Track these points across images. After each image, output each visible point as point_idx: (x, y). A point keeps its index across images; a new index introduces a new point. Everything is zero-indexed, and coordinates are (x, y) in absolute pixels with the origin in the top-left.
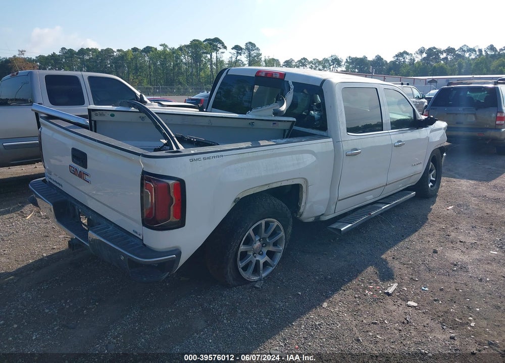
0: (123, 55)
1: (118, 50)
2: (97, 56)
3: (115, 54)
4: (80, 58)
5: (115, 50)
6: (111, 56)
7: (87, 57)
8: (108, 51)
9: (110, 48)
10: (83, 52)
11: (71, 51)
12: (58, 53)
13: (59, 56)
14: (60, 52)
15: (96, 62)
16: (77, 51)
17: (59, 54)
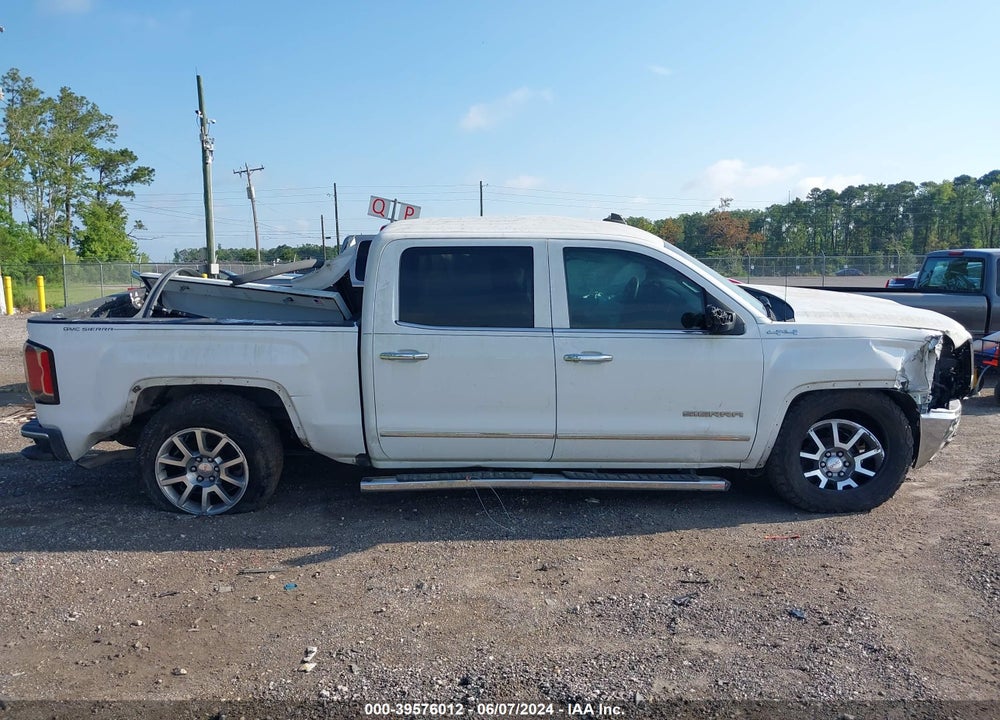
0: (934, 193)
1: (924, 184)
2: (879, 200)
3: (916, 193)
4: (844, 206)
5: (917, 184)
6: (908, 197)
7: (857, 203)
8: (904, 188)
9: (908, 180)
10: (850, 193)
11: (829, 194)
12: (804, 199)
13: (806, 203)
14: (808, 197)
15: (874, 211)
16: (840, 192)
17: (806, 200)
